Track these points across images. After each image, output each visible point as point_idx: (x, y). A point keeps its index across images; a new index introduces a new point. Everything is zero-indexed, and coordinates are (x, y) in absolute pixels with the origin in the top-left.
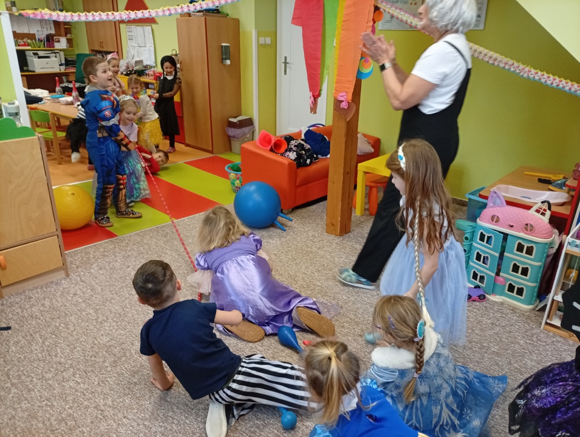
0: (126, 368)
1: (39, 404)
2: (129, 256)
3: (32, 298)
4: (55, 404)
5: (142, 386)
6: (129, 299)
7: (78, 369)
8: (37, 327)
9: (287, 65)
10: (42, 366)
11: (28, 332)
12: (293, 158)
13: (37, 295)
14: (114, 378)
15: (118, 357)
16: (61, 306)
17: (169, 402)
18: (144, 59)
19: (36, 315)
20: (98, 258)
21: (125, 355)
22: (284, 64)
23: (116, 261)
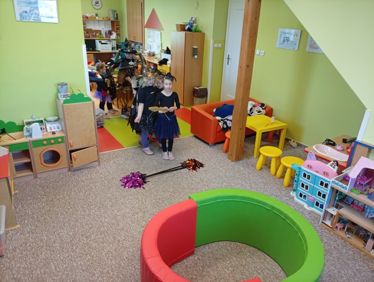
0: (116, 208)
1: (80, 217)
4: (86, 218)
5: (120, 217)
9: (229, 60)
10: (83, 202)
14: (110, 212)
19: (84, 180)
20: (114, 158)
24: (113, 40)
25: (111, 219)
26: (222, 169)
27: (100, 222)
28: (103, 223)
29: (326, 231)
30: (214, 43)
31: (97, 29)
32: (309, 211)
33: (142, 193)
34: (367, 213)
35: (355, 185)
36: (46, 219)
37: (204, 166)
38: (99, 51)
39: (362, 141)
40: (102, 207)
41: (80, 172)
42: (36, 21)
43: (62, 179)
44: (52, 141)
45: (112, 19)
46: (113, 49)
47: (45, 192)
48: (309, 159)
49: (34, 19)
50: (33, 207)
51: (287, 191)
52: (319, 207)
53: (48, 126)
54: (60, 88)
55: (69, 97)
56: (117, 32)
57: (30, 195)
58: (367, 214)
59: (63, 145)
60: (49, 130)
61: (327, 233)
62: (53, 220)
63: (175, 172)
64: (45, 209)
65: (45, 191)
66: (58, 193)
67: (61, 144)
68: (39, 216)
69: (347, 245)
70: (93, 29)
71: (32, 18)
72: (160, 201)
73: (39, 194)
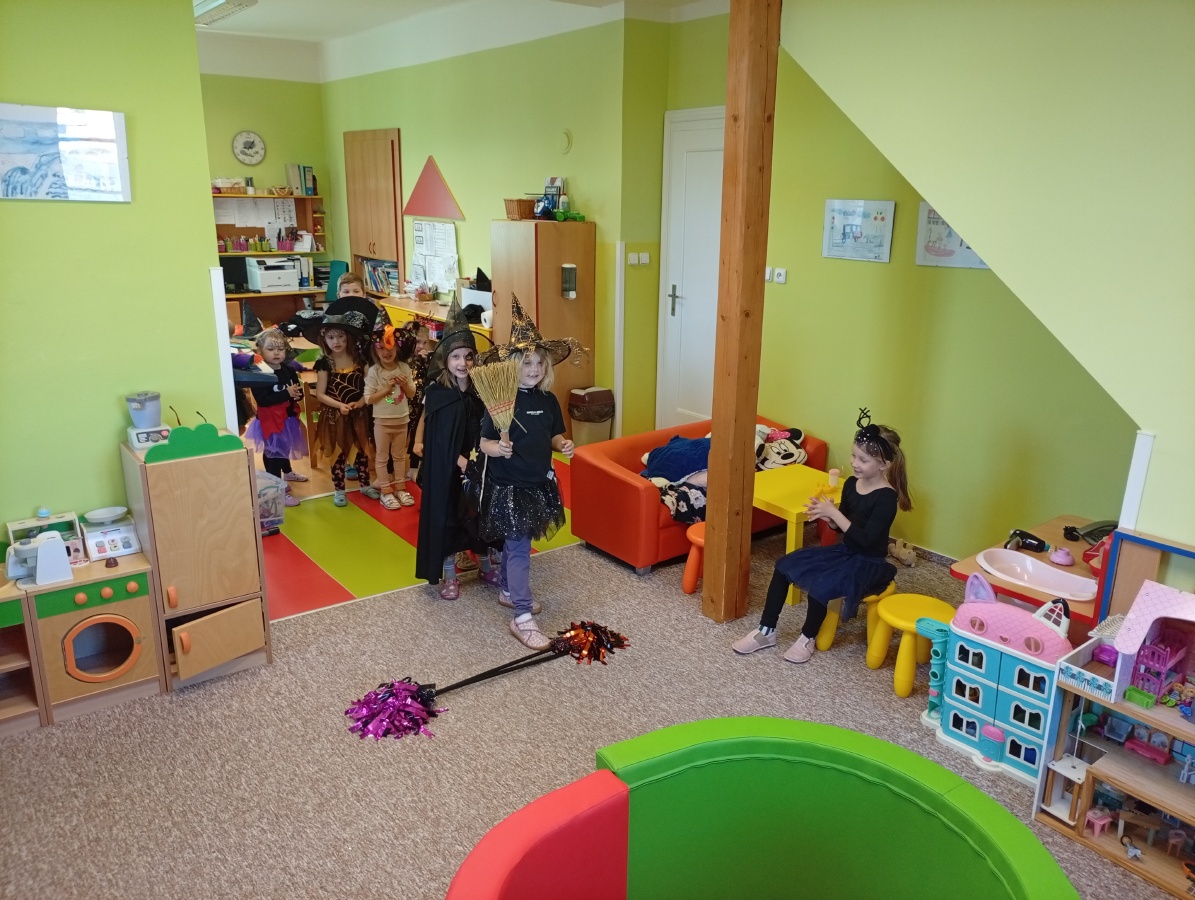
9: (677, 299)
15: (326, 799)
17: (389, 874)
19: (217, 722)
20: (320, 635)
21: (336, 796)
22: (670, 299)
23: (347, 642)
24: (303, 255)
25: (320, 857)
26: (687, 651)
27: (282, 869)
28: (293, 875)
29: (1058, 839)
30: (627, 250)
31: (250, 224)
32: (992, 774)
33: (424, 751)
34: (1186, 767)
35: (1135, 677)
36: (84, 872)
37: (626, 643)
38: (259, 292)
39: (1135, 531)
40: (287, 815)
41: (202, 692)
42: (57, 198)
43: (141, 721)
44: (107, 591)
45: (298, 193)
46: (302, 282)
47: (80, 775)
48: (972, 598)
49: (52, 190)
50: (37, 831)
51: (910, 709)
52: (1021, 760)
53: (93, 539)
54: (135, 409)
55: (165, 438)
56: (315, 231)
57: (25, 788)
58: (1185, 772)
59: (144, 601)
60: (94, 554)
61: (1061, 847)
62: (111, 877)
63: (531, 672)
64: (82, 834)
65: (78, 771)
66: (127, 776)
67: (138, 599)
68: (59, 866)
69: (1134, 884)
70: (237, 226)
71: (44, 189)
72: (491, 778)
73: (60, 782)
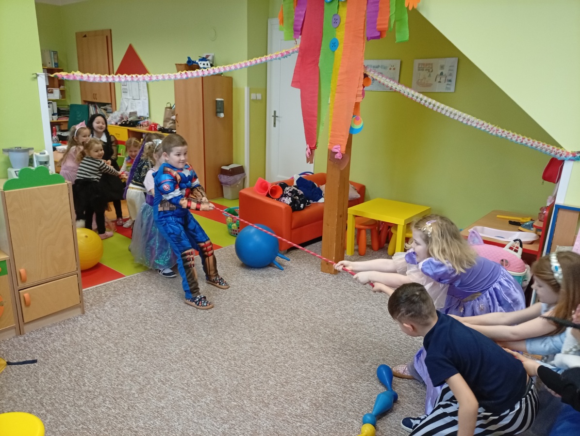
0: (152, 395)
1: (76, 428)
2: (139, 294)
3: (52, 334)
4: (91, 427)
5: (169, 410)
6: (145, 333)
7: (107, 396)
8: (61, 359)
9: (277, 118)
10: (73, 394)
11: (54, 364)
12: (289, 203)
13: (56, 331)
14: (143, 404)
15: (143, 385)
16: (82, 341)
17: (197, 423)
18: (137, 111)
19: (59, 349)
20: (110, 296)
21: (149, 383)
22: (273, 118)
23: (128, 299)
24: (55, 101)
39: (564, 204)
41: (43, 333)
45: (50, 66)
59: (4, 279)
